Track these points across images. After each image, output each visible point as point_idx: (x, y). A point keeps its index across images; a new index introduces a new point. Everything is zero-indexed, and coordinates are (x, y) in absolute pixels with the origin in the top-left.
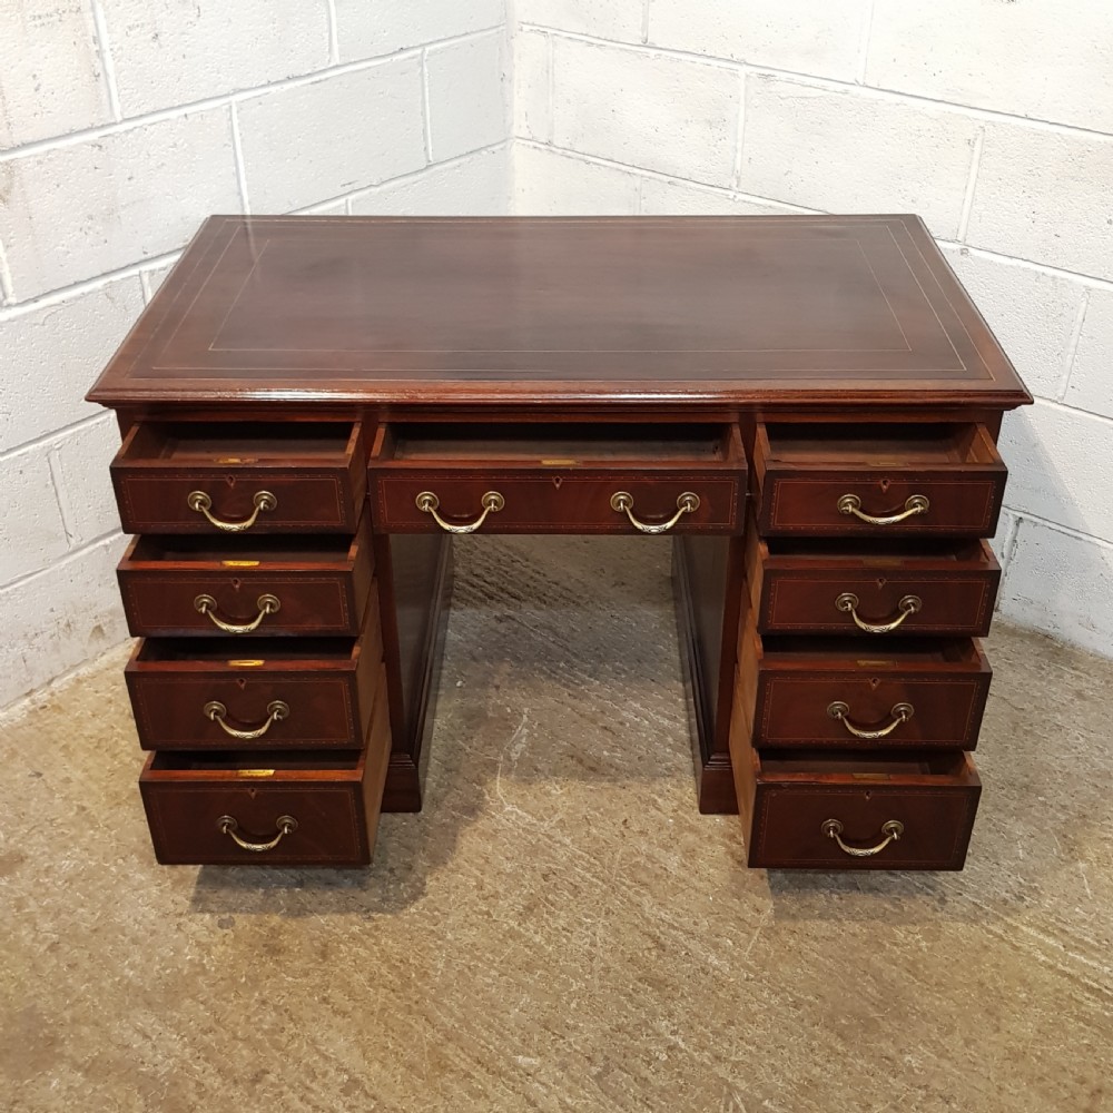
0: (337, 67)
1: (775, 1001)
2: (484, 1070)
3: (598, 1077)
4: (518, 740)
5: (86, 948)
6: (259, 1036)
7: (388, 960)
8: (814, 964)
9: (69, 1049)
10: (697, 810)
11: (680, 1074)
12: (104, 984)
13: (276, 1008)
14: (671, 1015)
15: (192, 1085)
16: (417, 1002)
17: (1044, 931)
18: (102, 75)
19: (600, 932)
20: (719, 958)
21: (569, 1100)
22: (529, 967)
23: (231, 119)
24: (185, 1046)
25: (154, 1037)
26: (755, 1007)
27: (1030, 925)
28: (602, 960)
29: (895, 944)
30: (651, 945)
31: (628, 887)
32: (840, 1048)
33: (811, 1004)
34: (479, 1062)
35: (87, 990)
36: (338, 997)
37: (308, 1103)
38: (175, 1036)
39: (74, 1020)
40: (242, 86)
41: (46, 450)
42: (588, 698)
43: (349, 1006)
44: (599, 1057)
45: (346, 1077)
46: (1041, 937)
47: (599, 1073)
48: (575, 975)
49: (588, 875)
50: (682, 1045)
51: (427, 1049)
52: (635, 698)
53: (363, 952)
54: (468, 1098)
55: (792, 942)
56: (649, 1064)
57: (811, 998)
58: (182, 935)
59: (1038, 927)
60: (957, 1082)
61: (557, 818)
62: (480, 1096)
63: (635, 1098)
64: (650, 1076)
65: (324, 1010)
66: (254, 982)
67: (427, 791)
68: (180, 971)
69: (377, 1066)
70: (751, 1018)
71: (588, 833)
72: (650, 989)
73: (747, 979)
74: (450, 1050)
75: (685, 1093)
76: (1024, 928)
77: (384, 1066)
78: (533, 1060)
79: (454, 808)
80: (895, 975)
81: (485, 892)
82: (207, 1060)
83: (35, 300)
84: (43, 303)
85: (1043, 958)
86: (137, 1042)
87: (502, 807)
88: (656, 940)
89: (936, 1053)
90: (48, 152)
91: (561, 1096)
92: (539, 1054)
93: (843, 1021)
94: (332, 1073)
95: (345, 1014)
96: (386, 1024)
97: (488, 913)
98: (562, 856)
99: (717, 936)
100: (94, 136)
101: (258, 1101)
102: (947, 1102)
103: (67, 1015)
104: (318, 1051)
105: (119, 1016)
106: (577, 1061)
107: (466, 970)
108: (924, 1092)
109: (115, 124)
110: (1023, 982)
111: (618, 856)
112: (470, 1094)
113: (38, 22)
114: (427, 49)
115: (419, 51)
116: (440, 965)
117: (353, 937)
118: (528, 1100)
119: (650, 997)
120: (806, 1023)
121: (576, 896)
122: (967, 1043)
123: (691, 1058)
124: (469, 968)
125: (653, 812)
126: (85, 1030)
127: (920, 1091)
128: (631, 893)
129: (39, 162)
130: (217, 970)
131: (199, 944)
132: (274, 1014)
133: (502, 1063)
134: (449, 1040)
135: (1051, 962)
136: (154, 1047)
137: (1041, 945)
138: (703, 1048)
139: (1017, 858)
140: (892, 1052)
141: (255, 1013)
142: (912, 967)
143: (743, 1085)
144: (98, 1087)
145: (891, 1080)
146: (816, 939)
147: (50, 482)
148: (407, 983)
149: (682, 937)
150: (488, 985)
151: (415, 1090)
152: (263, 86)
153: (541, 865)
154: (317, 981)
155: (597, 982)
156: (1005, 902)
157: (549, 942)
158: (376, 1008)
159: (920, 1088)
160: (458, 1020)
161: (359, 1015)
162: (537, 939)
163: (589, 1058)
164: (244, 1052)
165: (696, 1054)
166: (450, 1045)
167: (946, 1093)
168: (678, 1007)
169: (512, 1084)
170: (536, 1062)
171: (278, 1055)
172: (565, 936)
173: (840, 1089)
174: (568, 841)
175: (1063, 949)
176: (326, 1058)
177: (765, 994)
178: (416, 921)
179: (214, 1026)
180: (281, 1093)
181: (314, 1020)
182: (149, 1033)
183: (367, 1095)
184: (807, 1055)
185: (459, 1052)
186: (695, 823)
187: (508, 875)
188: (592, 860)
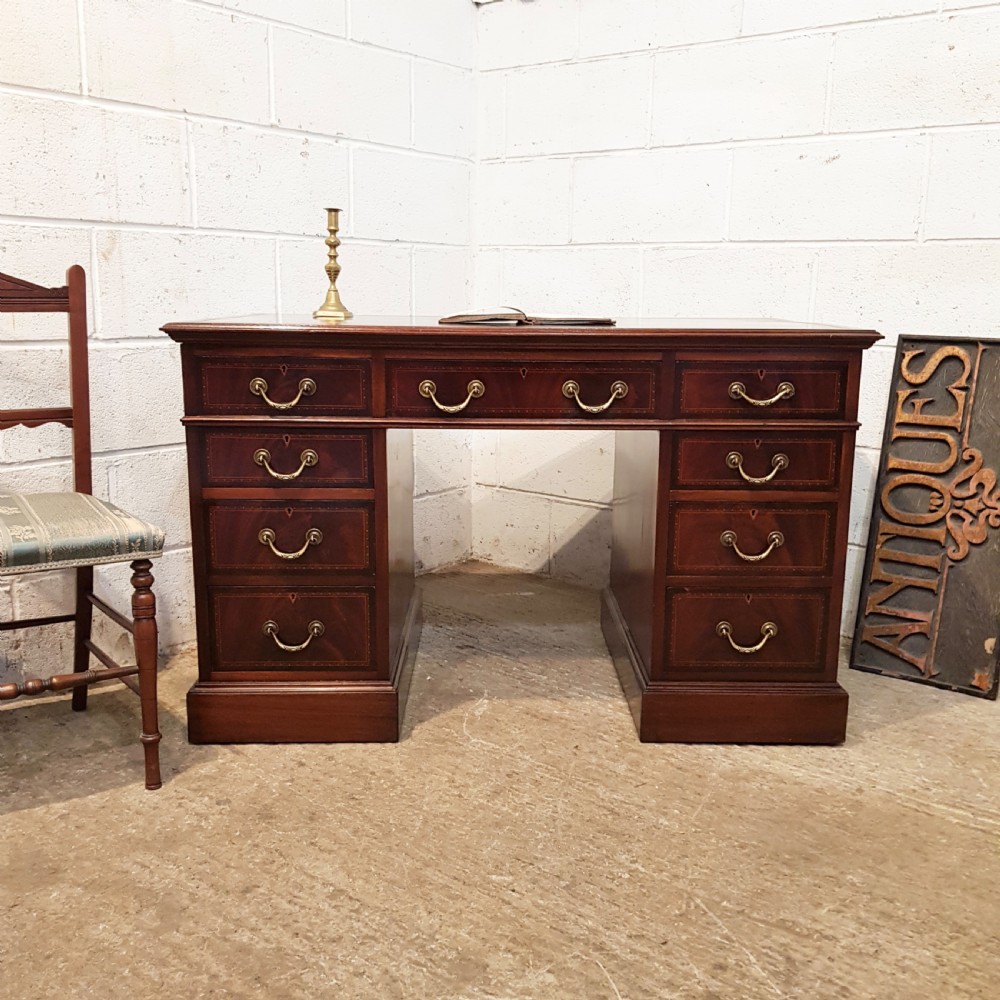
0: (352, 238)
1: (723, 844)
2: (461, 883)
3: (567, 888)
4: (481, 705)
5: (94, 817)
6: (251, 866)
7: (371, 821)
8: (754, 823)
9: (71, 874)
10: (638, 741)
11: (642, 886)
12: (108, 837)
13: (266, 849)
14: (629, 851)
15: (185, 895)
16: (397, 845)
17: (954, 806)
18: (188, 192)
19: (560, 805)
20: (668, 820)
21: (541, 902)
22: (498, 825)
23: (274, 251)
24: (180, 872)
25: (152, 867)
26: (705, 847)
27: (938, 803)
28: (563, 821)
29: (824, 813)
30: (606, 812)
31: (584, 782)
32: (786, 871)
33: (755, 846)
34: (456, 879)
35: (92, 841)
36: (324, 842)
37: (296, 904)
38: (171, 867)
39: (77, 858)
40: (285, 231)
41: (107, 464)
42: (538, 685)
43: (335, 847)
44: (567, 876)
45: (332, 888)
46: (951, 809)
47: (567, 886)
48: (541, 829)
49: (547, 776)
50: (641, 869)
51: (407, 871)
52: (577, 685)
53: (346, 817)
54: (446, 899)
55: (732, 811)
56: (613, 879)
57: (755, 843)
58: (182, 809)
59: (946, 804)
60: (897, 890)
61: (517, 745)
62: (458, 899)
63: (602, 899)
64: (615, 888)
65: (311, 849)
66: (248, 834)
67: (403, 732)
68: (178, 830)
69: (361, 882)
70: (703, 853)
71: (545, 753)
72: (609, 837)
73: (696, 832)
74: (428, 872)
75: (648, 897)
76: (935, 805)
77: (367, 881)
78: (506, 878)
79: (427, 740)
80: (827, 830)
81: (457, 784)
82: (200, 880)
83: (117, 340)
84: (123, 344)
85: (956, 821)
86: (135, 871)
87: (468, 739)
88: (612, 811)
89: (875, 874)
90: (143, 234)
91: (533, 899)
92: (511, 874)
93: (787, 856)
94: (319, 886)
95: (330, 852)
96: (368, 857)
97: (460, 796)
98: (524, 766)
99: (665, 808)
100: (177, 232)
101: (249, 903)
102: (891, 902)
103: (71, 855)
104: (305, 873)
105: (120, 855)
106: (547, 878)
107: (441, 827)
108: (869, 897)
109: (192, 228)
110: (942, 833)
111: (572, 765)
112: (449, 897)
113: (150, 141)
114: (416, 246)
115: (410, 245)
116: (418, 824)
117: (339, 809)
118: (503, 901)
119: (611, 842)
120: (753, 857)
121: (537, 786)
122: (901, 868)
123: (651, 877)
124: (444, 825)
125: (600, 742)
126: (87, 864)
127: (865, 896)
128: (586, 785)
129: (135, 238)
130: (213, 829)
131: (197, 814)
132: (265, 853)
133: (477, 878)
134: (428, 866)
135: (965, 823)
136: (151, 872)
137: (953, 814)
138: (662, 871)
139: (919, 767)
140: (833, 873)
141: (248, 852)
142: (842, 825)
143: (701, 893)
144: (96, 896)
145: (837, 889)
146: (753, 810)
147: (106, 492)
148: (387, 834)
149: (634, 809)
150: (462, 835)
151: (397, 895)
152: (299, 235)
153: (505, 769)
154: (306, 833)
155: (560, 833)
156: (914, 791)
157: (515, 809)
158: (360, 849)
159: (864, 893)
160: (436, 855)
161: (344, 852)
162: (505, 809)
163: (558, 876)
164: (237, 876)
165: (655, 875)
166: (428, 869)
167: (890, 897)
168: (636, 847)
169: (486, 892)
170: (510, 879)
171: (267, 877)
172: (530, 808)
173: (791, 894)
174: (527, 757)
175: (972, 816)
176: (313, 877)
177: (713, 841)
178: (395, 800)
179: (209, 860)
180: (271, 899)
181: (302, 855)
182: (148, 864)
183: (351, 898)
184: (757, 875)
185: (437, 873)
186: (638, 748)
187: (477, 775)
188: (550, 767)
